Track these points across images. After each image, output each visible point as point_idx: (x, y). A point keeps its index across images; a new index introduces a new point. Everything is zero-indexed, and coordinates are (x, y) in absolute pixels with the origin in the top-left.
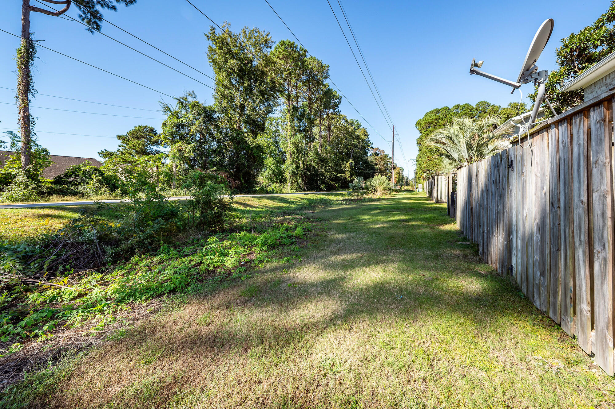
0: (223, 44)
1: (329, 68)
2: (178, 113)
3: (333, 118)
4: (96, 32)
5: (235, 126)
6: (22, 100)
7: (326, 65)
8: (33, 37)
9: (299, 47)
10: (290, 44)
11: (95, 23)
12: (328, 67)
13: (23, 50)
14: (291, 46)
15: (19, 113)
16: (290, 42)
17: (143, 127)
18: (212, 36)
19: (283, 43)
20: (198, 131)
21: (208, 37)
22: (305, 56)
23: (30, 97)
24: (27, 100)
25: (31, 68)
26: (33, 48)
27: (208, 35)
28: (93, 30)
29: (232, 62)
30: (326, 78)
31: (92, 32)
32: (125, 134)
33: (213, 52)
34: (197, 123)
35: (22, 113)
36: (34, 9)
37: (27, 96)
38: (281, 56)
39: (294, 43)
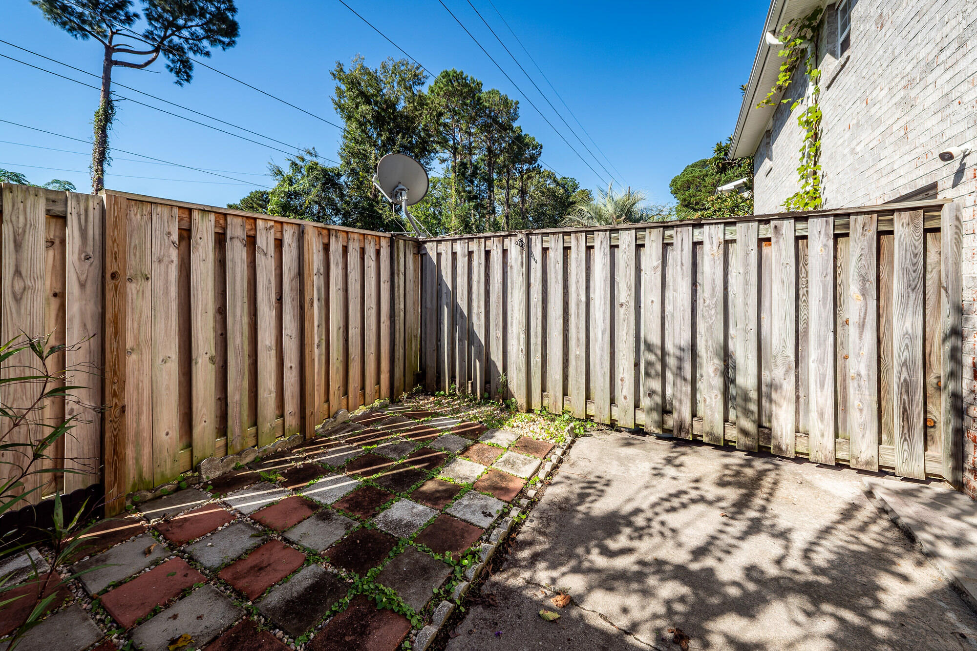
0: (354, 83)
1: (519, 106)
2: (291, 177)
3: (529, 178)
4: (185, 83)
5: (369, 194)
6: (97, 171)
7: (514, 101)
8: (113, 97)
9: (469, 78)
10: (455, 75)
11: (186, 72)
12: (517, 103)
13: (101, 112)
14: (459, 77)
15: (93, 186)
16: (455, 73)
17: (261, 193)
18: (339, 74)
19: (446, 75)
20: (316, 202)
21: (334, 75)
22: (480, 91)
23: (105, 166)
24: (102, 170)
25: (108, 132)
26: (112, 108)
27: (335, 72)
28: (182, 82)
29: (364, 108)
30: (514, 119)
31: (181, 84)
32: (238, 202)
33: (341, 94)
34: (314, 191)
35: (95, 186)
36: (117, 63)
37: (102, 166)
38: (442, 93)
39: (462, 72)
